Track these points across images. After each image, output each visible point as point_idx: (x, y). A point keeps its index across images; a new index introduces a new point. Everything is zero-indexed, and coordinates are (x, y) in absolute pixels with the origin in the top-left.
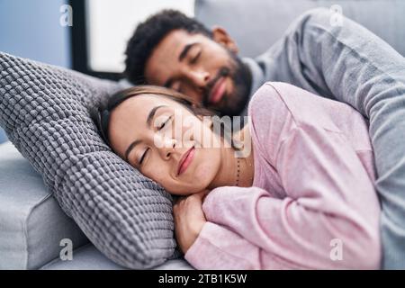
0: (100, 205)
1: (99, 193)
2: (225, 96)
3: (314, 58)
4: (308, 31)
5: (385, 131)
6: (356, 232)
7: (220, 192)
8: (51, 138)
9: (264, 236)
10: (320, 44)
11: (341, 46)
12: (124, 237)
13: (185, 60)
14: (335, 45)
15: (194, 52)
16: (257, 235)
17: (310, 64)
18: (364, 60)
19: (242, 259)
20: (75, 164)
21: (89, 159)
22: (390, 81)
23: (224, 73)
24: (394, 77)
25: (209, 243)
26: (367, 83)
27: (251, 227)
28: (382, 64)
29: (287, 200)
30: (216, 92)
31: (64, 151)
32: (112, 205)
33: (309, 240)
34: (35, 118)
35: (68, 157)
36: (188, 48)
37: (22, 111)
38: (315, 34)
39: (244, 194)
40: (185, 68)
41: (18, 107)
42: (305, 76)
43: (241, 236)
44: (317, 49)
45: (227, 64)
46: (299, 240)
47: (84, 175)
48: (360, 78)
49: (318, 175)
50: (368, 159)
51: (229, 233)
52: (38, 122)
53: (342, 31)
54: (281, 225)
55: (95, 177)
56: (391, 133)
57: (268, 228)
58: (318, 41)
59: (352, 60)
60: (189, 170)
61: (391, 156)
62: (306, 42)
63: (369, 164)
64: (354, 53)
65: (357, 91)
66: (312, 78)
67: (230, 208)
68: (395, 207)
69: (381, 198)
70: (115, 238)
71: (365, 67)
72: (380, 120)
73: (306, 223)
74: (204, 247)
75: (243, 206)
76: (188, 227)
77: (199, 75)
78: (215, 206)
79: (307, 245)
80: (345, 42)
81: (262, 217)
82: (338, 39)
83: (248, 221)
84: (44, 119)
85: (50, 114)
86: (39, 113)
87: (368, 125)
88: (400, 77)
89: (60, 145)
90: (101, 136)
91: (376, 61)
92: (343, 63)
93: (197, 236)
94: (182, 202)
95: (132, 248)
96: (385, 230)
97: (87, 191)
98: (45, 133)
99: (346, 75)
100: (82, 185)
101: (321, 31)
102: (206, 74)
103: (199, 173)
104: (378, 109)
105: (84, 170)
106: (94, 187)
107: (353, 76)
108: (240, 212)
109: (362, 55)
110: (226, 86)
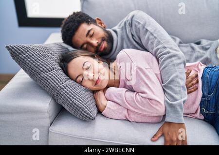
0: (74, 102)
1: (73, 98)
2: (105, 48)
3: (136, 33)
4: (134, 23)
5: (165, 67)
6: (158, 104)
7: (111, 89)
8: (50, 79)
9: (129, 106)
10: (139, 28)
11: (147, 30)
12: (85, 112)
13: (88, 36)
14: (145, 29)
15: (91, 33)
16: (126, 105)
17: (136, 35)
18: (155, 37)
19: (122, 113)
20: (62, 88)
21: (66, 85)
22: (165, 48)
23: (103, 39)
24: (166, 46)
25: (110, 109)
26: (157, 47)
27: (124, 103)
28: (162, 40)
29: (135, 93)
30: (101, 48)
31: (57, 84)
32: (78, 101)
33: (144, 107)
34: (42, 71)
35: (59, 86)
36: (89, 31)
37: (37, 69)
38: (137, 24)
39: (120, 91)
40: (89, 39)
41: (35, 68)
42: (133, 39)
43: (120, 105)
44: (138, 30)
45: (104, 36)
46: (140, 107)
47: (66, 92)
48: (155, 44)
49: (145, 85)
50: (159, 76)
51: (116, 104)
52: (44, 73)
53: (147, 24)
54: (134, 102)
55: (70, 92)
56: (166, 68)
57: (130, 103)
58: (138, 27)
59: (151, 37)
60: (99, 84)
61: (167, 76)
62: (133, 27)
63: (160, 78)
64: (152, 34)
65: (154, 49)
66: (136, 40)
67: (115, 96)
68: (168, 94)
69: (164, 91)
70: (81, 112)
71: (156, 40)
72: (163, 63)
73: (143, 102)
74: (108, 110)
75: (120, 96)
76: (101, 104)
77: (95, 42)
78: (110, 95)
79: (143, 108)
80: (148, 28)
81: (127, 99)
82: (146, 27)
83: (123, 101)
84: (46, 71)
85: (48, 69)
86: (44, 69)
87: (159, 64)
88: (168, 46)
89: (55, 82)
90: (66, 74)
91: (160, 38)
92: (148, 37)
93: (106, 106)
94: (97, 93)
95: (88, 115)
96: (166, 102)
97: (69, 98)
98: (48, 77)
99: (150, 42)
100: (66, 95)
101: (139, 23)
102: (97, 41)
103: (103, 85)
104: (162, 58)
105: (66, 90)
106: (71, 96)
107: (152, 43)
108: (119, 97)
109: (155, 35)
110: (105, 44)
